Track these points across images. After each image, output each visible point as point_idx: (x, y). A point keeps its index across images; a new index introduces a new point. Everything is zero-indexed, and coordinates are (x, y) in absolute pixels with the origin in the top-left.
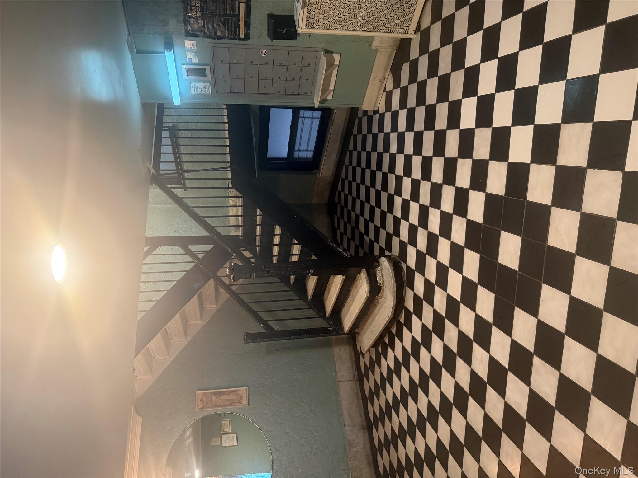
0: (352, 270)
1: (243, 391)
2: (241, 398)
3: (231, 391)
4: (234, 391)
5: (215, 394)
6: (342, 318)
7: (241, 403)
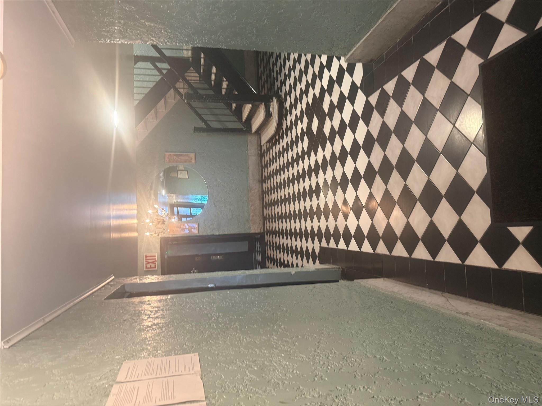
0: (257, 103)
1: (193, 155)
2: (191, 159)
3: (186, 155)
4: (187, 155)
5: (176, 155)
6: (252, 124)
7: (191, 162)
